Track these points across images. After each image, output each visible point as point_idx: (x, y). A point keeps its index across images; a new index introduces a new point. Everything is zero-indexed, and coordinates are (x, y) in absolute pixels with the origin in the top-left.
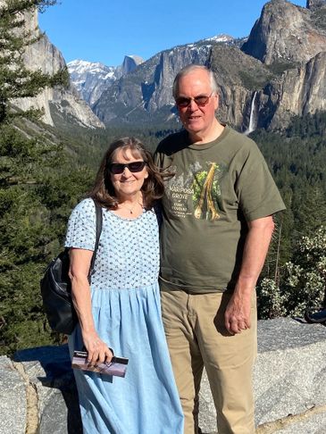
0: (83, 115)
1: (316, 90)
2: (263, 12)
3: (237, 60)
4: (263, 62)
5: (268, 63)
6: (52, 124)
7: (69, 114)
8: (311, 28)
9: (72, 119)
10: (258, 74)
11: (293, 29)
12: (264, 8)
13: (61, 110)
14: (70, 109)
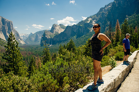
1: (61, 38)
3: (49, 33)
4: (53, 33)
8: (60, 28)
9: (21, 44)
12: (53, 25)
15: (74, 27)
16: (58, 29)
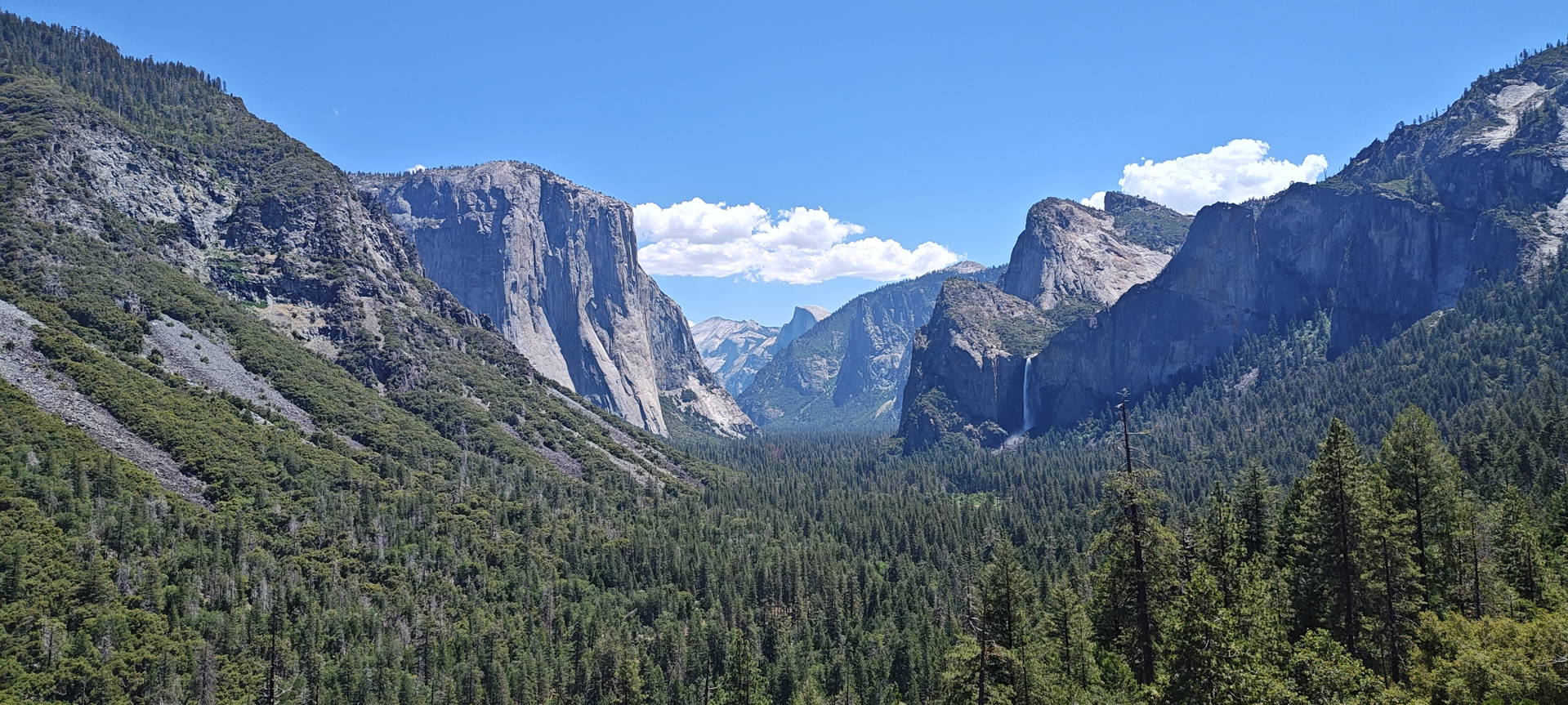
0: (721, 413)
1: (1135, 352)
2: (1028, 220)
3: (990, 302)
4: (1037, 305)
5: (1046, 306)
6: (665, 434)
7: (697, 414)
8: (1116, 244)
9: (703, 423)
10: (1029, 327)
11: (1086, 246)
12: (1030, 214)
13: (683, 408)
14: (696, 406)
15: (1291, 221)
16: (1095, 254)
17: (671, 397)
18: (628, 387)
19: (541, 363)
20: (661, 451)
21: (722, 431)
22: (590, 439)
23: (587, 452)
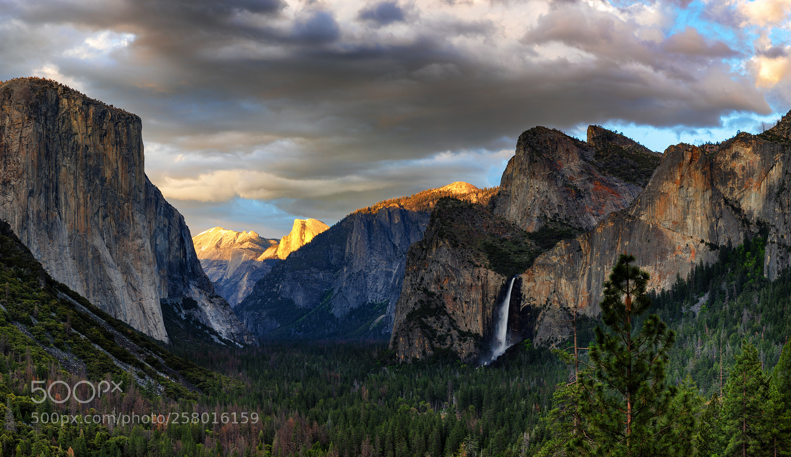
5: (531, 230)
6: (166, 340)
7: (197, 322)
8: (596, 173)
9: (200, 330)
10: (515, 248)
11: (568, 174)
13: (183, 314)
14: (197, 314)
15: (738, 165)
16: (578, 182)
17: (173, 304)
18: (132, 293)
19: (53, 268)
20: (162, 357)
21: (220, 338)
22: (96, 341)
23: (93, 354)
